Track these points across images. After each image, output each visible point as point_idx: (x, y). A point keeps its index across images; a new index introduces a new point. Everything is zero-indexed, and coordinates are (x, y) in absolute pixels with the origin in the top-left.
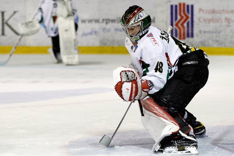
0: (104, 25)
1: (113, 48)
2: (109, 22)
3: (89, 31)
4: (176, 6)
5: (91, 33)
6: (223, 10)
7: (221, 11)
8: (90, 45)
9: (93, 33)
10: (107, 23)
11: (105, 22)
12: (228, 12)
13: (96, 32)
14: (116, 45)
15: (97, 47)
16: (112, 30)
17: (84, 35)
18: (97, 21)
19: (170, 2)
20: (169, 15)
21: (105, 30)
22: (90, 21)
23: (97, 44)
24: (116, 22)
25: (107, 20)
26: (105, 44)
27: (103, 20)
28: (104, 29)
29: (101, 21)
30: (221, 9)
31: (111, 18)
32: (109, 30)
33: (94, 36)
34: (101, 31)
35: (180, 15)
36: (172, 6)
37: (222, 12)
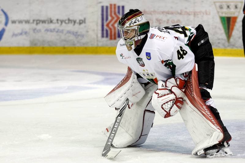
0: (34, 26)
1: (43, 48)
2: (39, 23)
3: (20, 31)
4: (107, 7)
5: (21, 34)
6: (154, 11)
7: (152, 12)
8: (21, 45)
9: (23, 33)
10: (37, 24)
11: (35, 22)
12: (159, 13)
13: (26, 33)
14: (46, 45)
15: (27, 48)
16: (43, 31)
17: (14, 35)
18: (27, 22)
19: (100, 3)
20: (100, 16)
21: (36, 31)
22: (20, 22)
23: (27, 44)
24: (47, 22)
25: (37, 21)
26: (35, 44)
27: (34, 21)
28: (34, 30)
29: (31, 21)
30: (152, 10)
31: (42, 18)
32: (40, 31)
33: (24, 37)
34: (32, 32)
35: (111, 16)
36: (103, 7)
37: (153, 13)
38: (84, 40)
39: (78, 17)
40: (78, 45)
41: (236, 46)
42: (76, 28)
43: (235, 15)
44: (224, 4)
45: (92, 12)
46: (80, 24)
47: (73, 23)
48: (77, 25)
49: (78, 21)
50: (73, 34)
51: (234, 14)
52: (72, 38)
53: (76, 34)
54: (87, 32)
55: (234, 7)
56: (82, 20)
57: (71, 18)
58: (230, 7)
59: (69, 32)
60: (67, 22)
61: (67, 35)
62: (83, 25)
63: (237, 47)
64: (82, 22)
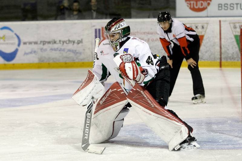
0: (41, 46)
1: (49, 64)
2: (45, 44)
3: (29, 51)
4: (99, 30)
5: (31, 53)
6: (137, 32)
7: (136, 32)
8: (31, 62)
9: (33, 52)
10: (44, 44)
11: (42, 43)
12: (141, 33)
13: (35, 52)
14: (51, 62)
15: (36, 64)
16: (49, 49)
17: (26, 54)
18: (36, 43)
19: (94, 26)
21: (43, 50)
22: (30, 43)
23: (36, 60)
24: (51, 43)
25: (44, 42)
26: (43, 61)
27: (41, 42)
28: (42, 49)
29: (39, 42)
30: (136, 31)
31: (47, 40)
32: (46, 50)
33: (33, 55)
34: (39, 51)
35: (103, 36)
36: (96, 30)
37: (136, 34)
38: (82, 57)
39: (76, 38)
40: (77, 61)
41: (204, 58)
42: (75, 47)
43: (203, 34)
44: (193, 25)
45: (88, 34)
46: (78, 43)
47: (72, 43)
48: (75, 45)
49: (76, 41)
50: (73, 52)
51: (201, 33)
52: (72, 55)
53: (75, 52)
54: (84, 50)
55: (201, 27)
56: (79, 41)
57: (71, 39)
58: (198, 27)
59: (69, 50)
60: (67, 42)
61: (69, 52)
62: (80, 45)
63: (204, 60)
64: (79, 42)
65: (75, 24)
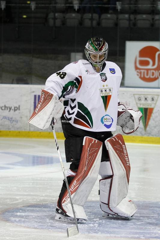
4: (39, 96)
19: (33, 92)
20: (33, 104)
36: (35, 96)
38: (18, 125)
39: (13, 105)
40: (12, 129)
41: (152, 134)
42: (11, 114)
43: (152, 107)
44: (142, 96)
45: (26, 101)
46: (15, 110)
47: (9, 110)
48: (12, 111)
49: (13, 108)
50: (9, 119)
51: (151, 105)
52: (7, 122)
53: (11, 119)
54: (21, 118)
55: (151, 99)
56: (17, 107)
57: (7, 105)
58: (147, 99)
59: (5, 117)
60: (3, 108)
61: (3, 119)
62: (17, 112)
63: (152, 135)
64: (17, 109)
65: (13, 88)
